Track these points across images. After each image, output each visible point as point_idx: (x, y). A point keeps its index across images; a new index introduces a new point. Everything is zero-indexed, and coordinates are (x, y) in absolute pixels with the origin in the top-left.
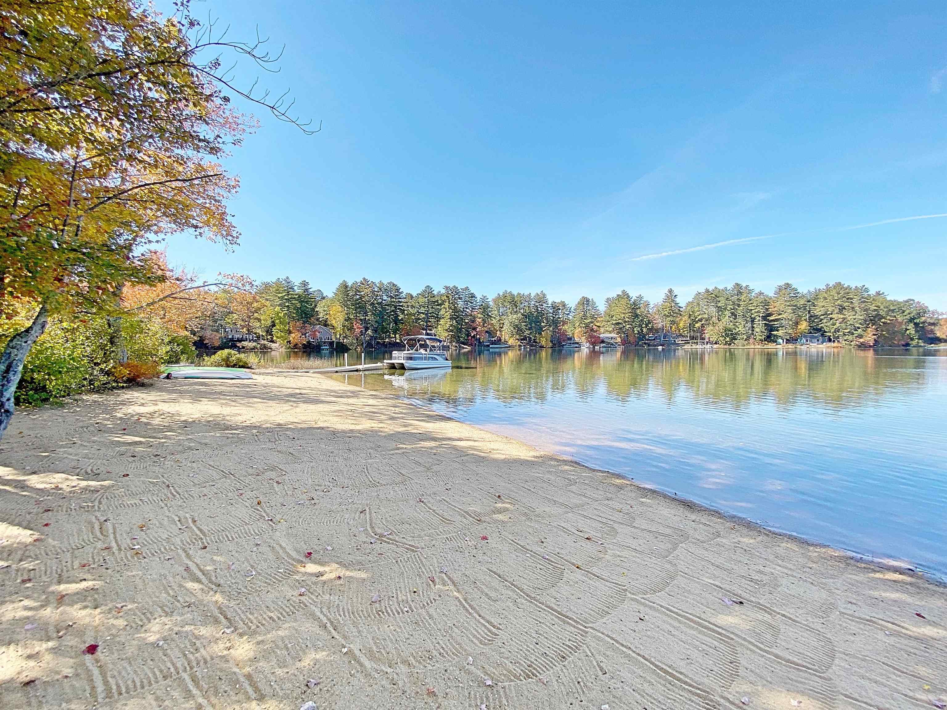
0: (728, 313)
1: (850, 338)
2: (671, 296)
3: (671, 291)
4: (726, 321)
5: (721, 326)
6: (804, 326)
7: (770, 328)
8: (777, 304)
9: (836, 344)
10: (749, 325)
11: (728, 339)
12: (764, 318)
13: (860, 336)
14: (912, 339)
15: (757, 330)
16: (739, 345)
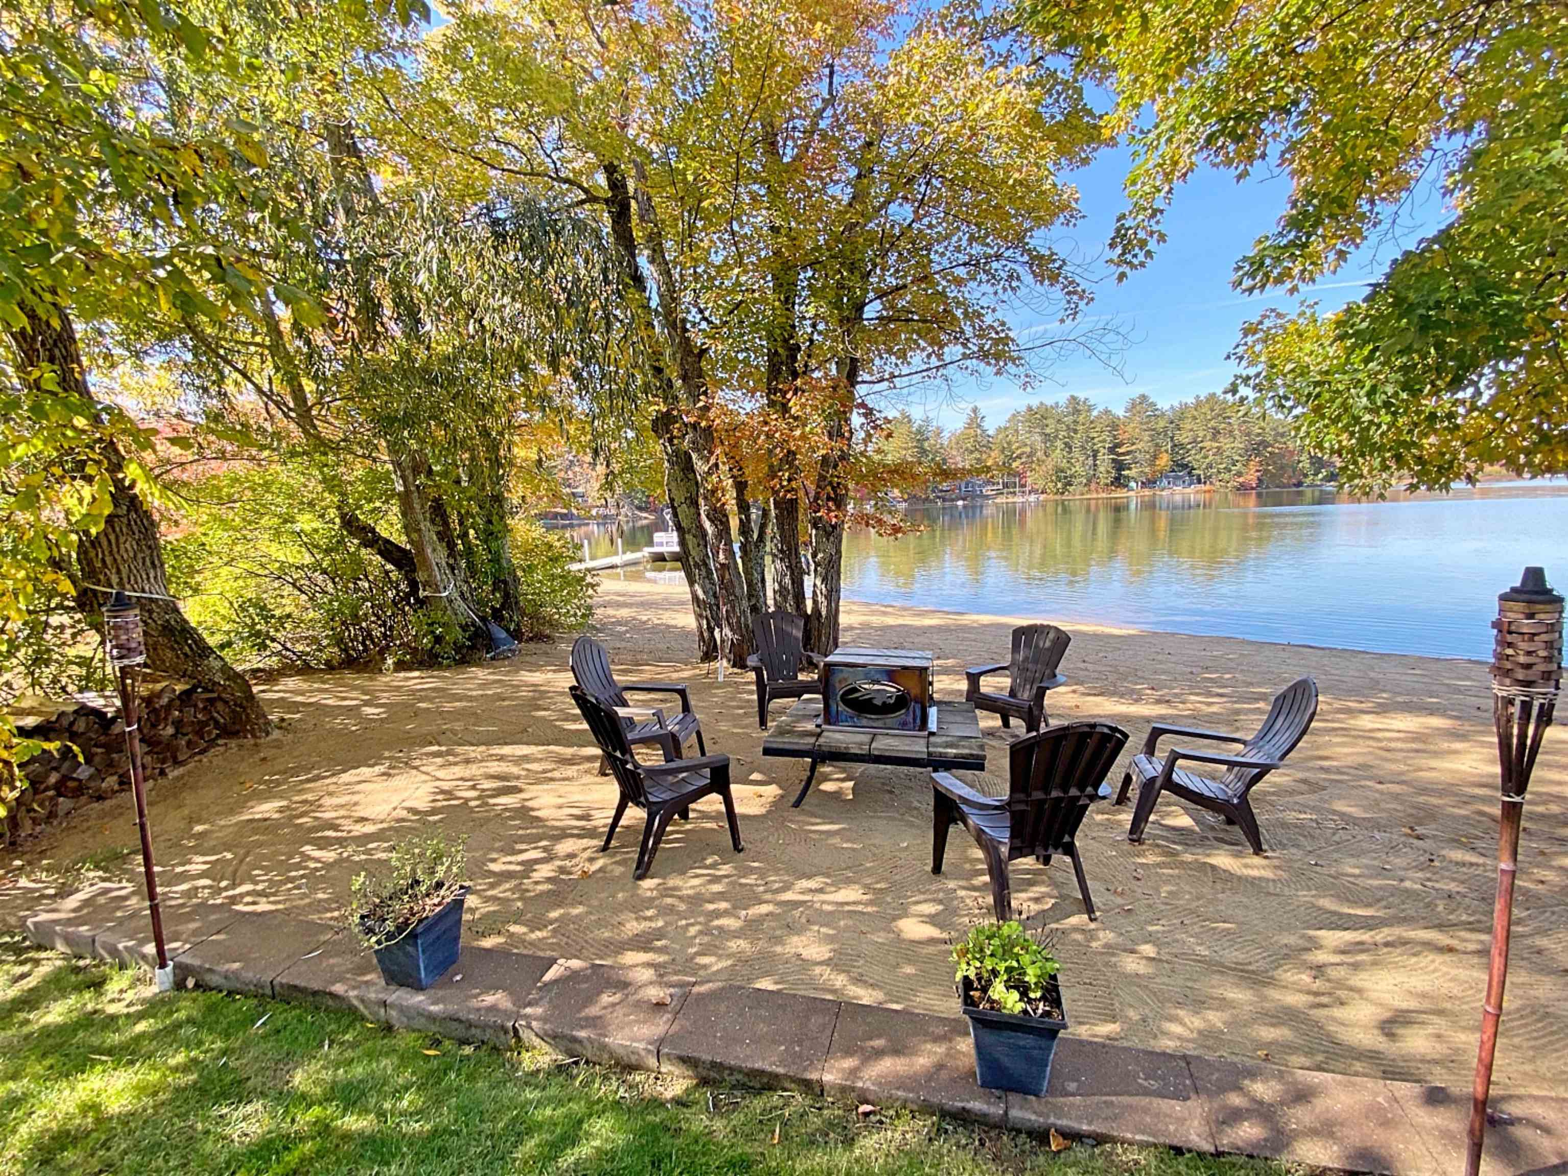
0: (1059, 444)
1: (1227, 476)
2: (975, 420)
3: (975, 410)
4: (1058, 455)
5: (1050, 464)
6: (1164, 460)
7: (1119, 466)
8: (1129, 429)
9: (1208, 487)
10: (1090, 461)
11: (1059, 485)
12: (1112, 450)
13: (1239, 474)
14: (1306, 476)
15: (1102, 469)
16: (1076, 494)
